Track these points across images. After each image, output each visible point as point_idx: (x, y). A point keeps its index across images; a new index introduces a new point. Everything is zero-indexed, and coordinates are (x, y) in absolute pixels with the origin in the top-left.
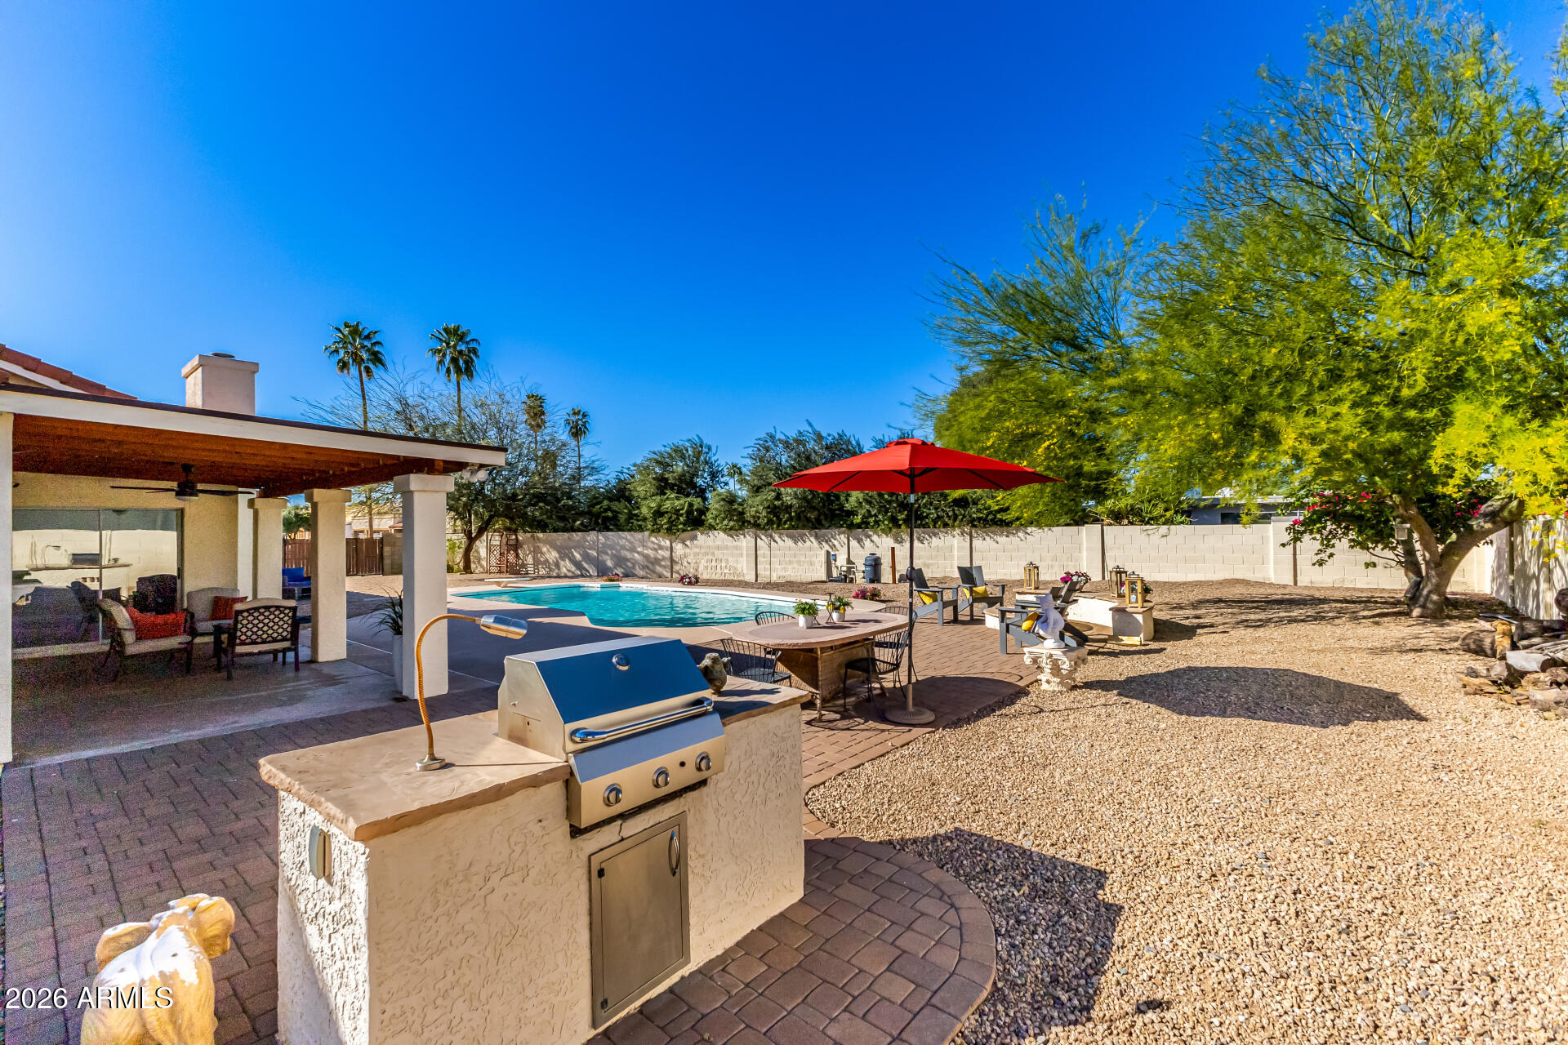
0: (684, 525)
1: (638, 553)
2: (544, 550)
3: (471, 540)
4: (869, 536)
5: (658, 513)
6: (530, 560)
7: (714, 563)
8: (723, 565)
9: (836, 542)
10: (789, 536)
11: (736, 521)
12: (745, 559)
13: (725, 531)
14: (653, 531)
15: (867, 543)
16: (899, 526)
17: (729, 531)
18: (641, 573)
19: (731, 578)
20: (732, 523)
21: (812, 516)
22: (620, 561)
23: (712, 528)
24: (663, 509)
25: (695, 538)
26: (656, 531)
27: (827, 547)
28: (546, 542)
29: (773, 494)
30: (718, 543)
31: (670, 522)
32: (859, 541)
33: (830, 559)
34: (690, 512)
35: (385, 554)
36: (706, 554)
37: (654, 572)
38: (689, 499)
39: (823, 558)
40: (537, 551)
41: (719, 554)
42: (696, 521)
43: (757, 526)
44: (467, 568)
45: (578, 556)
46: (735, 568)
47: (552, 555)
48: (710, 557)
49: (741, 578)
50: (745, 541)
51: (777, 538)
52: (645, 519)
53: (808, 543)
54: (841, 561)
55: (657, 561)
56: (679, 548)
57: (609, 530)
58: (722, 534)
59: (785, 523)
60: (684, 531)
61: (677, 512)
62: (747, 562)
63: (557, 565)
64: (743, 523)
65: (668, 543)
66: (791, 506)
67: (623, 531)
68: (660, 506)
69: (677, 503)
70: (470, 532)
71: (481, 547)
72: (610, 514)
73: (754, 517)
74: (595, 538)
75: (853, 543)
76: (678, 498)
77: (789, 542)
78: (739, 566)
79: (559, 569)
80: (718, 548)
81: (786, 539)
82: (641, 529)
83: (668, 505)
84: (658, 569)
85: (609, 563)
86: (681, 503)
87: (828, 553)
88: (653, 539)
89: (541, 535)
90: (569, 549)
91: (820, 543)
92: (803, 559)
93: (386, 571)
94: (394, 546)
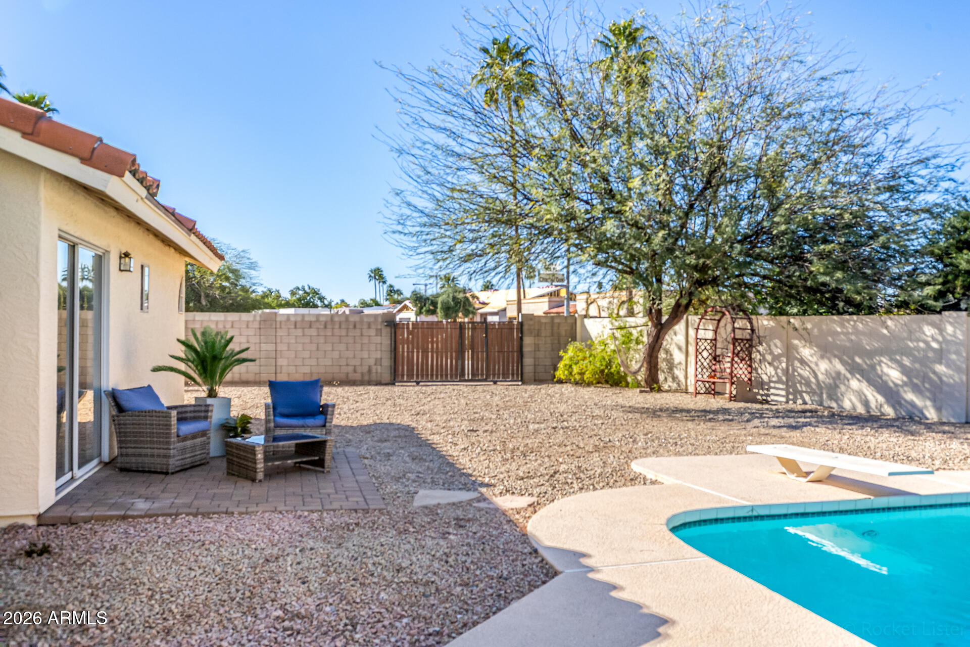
2: (807, 353)
3: (661, 328)
28: (808, 338)
35: (526, 349)
44: (656, 381)
45: (894, 375)
47: (826, 367)
70: (657, 312)
71: (676, 337)
93: (526, 376)
94: (538, 335)
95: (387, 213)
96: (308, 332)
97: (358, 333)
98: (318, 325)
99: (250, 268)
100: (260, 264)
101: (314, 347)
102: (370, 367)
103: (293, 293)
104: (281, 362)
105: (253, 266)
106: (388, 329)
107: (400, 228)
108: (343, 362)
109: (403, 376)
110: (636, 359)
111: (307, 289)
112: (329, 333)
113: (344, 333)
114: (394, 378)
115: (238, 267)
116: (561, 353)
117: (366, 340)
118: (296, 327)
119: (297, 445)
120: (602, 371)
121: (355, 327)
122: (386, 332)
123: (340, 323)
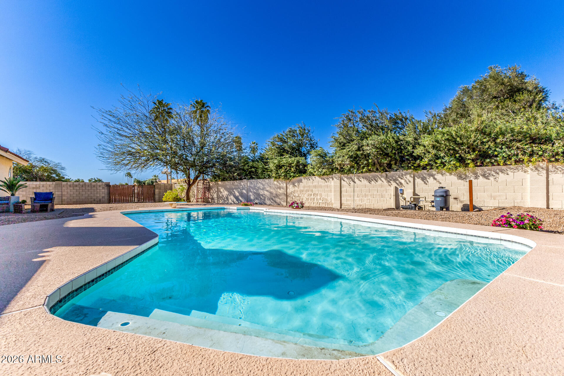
0: (294, 173)
1: (267, 191)
2: (222, 190)
3: (190, 185)
4: (433, 175)
5: (279, 167)
6: (215, 196)
7: (312, 197)
8: (319, 197)
9: (402, 181)
10: (365, 178)
11: (328, 168)
12: (333, 193)
13: (319, 176)
14: (276, 178)
15: (431, 180)
16: (467, 165)
17: (322, 175)
18: (268, 202)
19: (324, 205)
20: (324, 171)
21: (385, 161)
22: (258, 196)
23: (312, 174)
24: (282, 163)
25: (301, 181)
26: (278, 177)
27: (394, 184)
28: (222, 186)
29: (356, 146)
30: (315, 183)
31: (286, 172)
32: (423, 179)
33: (398, 192)
34: (298, 165)
35: (156, 193)
36: (307, 191)
37: (276, 202)
38: (296, 158)
39: (392, 192)
40: (218, 191)
41: (315, 191)
42: (302, 170)
43: (341, 170)
44: (188, 199)
45: (237, 194)
46: (327, 200)
47: (225, 193)
48: (310, 193)
49: (331, 206)
50: (333, 182)
51: (356, 180)
52: (271, 171)
53: (379, 181)
54: (408, 194)
55: (277, 196)
56: (291, 188)
57: (252, 178)
58: (317, 178)
59: (363, 168)
60: (294, 177)
61: (290, 165)
62: (335, 195)
63: (227, 198)
64: (332, 170)
65: (285, 185)
66: (369, 155)
67: (260, 178)
68: (279, 162)
69: (290, 160)
70: (189, 181)
71: (194, 188)
72: (253, 169)
73: (340, 165)
74: (245, 183)
75: (418, 181)
76: (290, 157)
77: (365, 182)
78: (329, 198)
79: (228, 201)
80: (315, 187)
81: (362, 180)
82: (269, 177)
83: (284, 161)
84: (278, 200)
85: (252, 197)
86: (293, 160)
87: (396, 188)
88: (275, 183)
89: (220, 183)
90: (233, 189)
91: (389, 182)
92: (375, 193)
93: (156, 201)
94: (160, 189)
95: (97, 151)
96: (75, 188)
97: (95, 188)
98: (79, 186)
99: (61, 169)
100: (66, 168)
101: (78, 193)
102: (100, 199)
103: (90, 181)
104: (64, 198)
105: (63, 169)
106: (107, 187)
107: (102, 156)
108: (89, 198)
109: (112, 201)
110: (184, 195)
111: (96, 179)
112: (84, 188)
113: (90, 188)
114: (110, 201)
115: (56, 169)
116: (165, 193)
117: (98, 191)
118: (70, 187)
119: (40, 205)
120: (175, 198)
121: (94, 187)
122: (106, 188)
123: (88, 185)
